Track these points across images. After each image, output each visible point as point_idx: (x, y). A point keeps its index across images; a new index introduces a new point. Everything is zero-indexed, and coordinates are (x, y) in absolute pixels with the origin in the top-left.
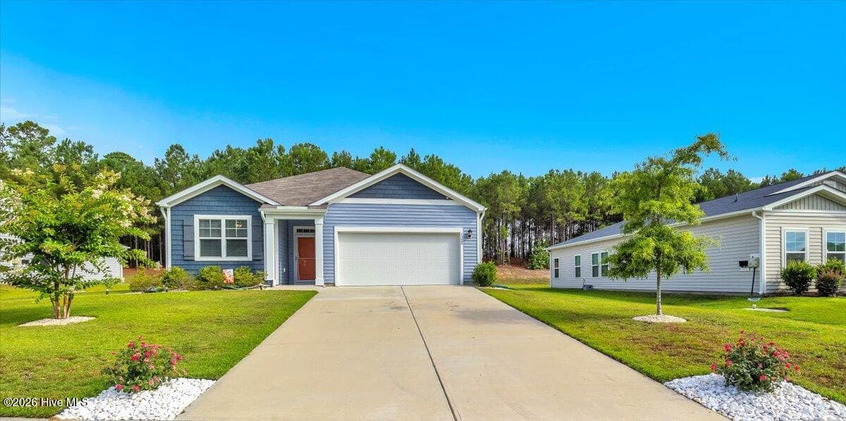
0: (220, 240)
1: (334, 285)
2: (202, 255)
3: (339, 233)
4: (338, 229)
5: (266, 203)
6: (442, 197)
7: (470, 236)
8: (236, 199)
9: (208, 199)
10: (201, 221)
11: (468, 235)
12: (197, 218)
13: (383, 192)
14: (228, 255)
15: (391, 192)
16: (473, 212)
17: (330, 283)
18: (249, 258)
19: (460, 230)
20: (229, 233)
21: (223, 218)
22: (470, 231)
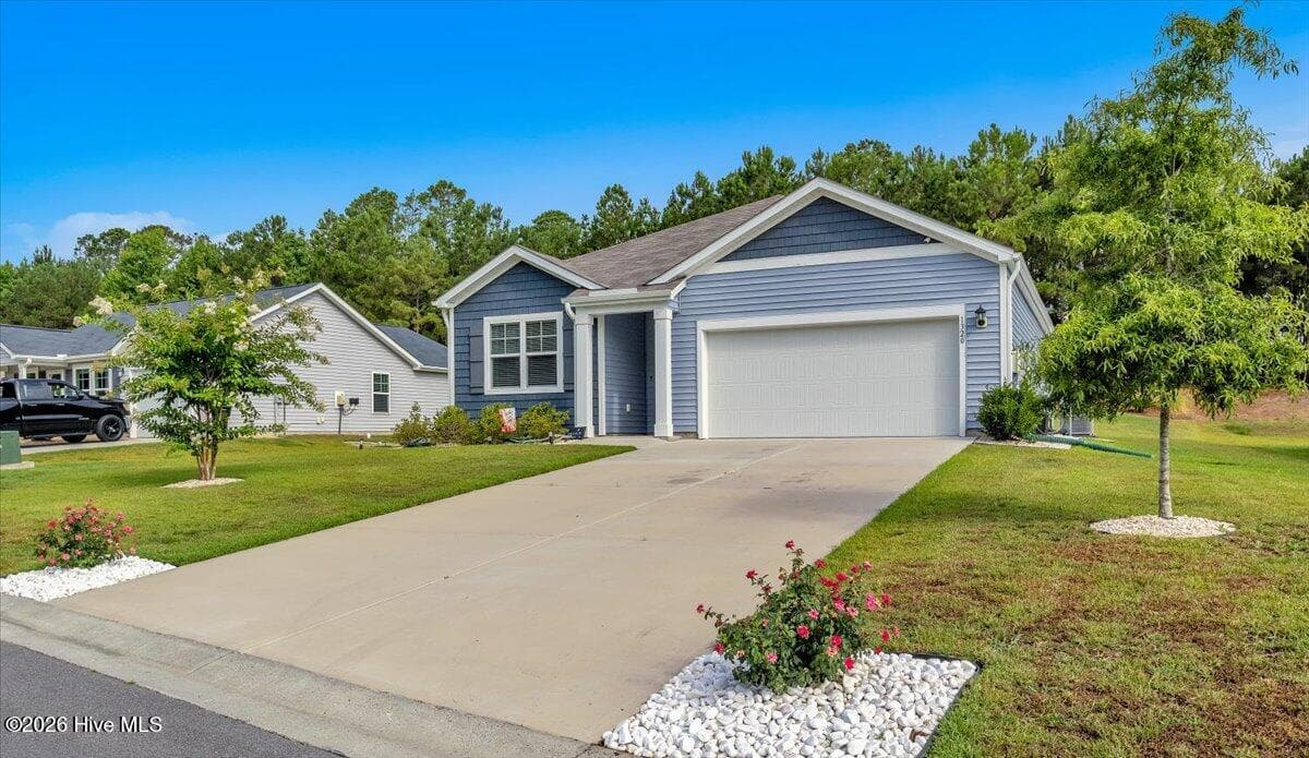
0: (518, 359)
1: (696, 435)
2: (495, 385)
3: (708, 333)
4: (704, 325)
5: (582, 288)
6: (917, 238)
7: (981, 323)
8: (540, 284)
9: (502, 288)
10: (493, 327)
11: (978, 319)
12: (488, 321)
13: (789, 242)
14: (531, 383)
15: (804, 240)
16: (992, 267)
17: (687, 432)
18: (559, 388)
19: (958, 310)
20: (531, 345)
21: (522, 319)
22: (980, 311)
